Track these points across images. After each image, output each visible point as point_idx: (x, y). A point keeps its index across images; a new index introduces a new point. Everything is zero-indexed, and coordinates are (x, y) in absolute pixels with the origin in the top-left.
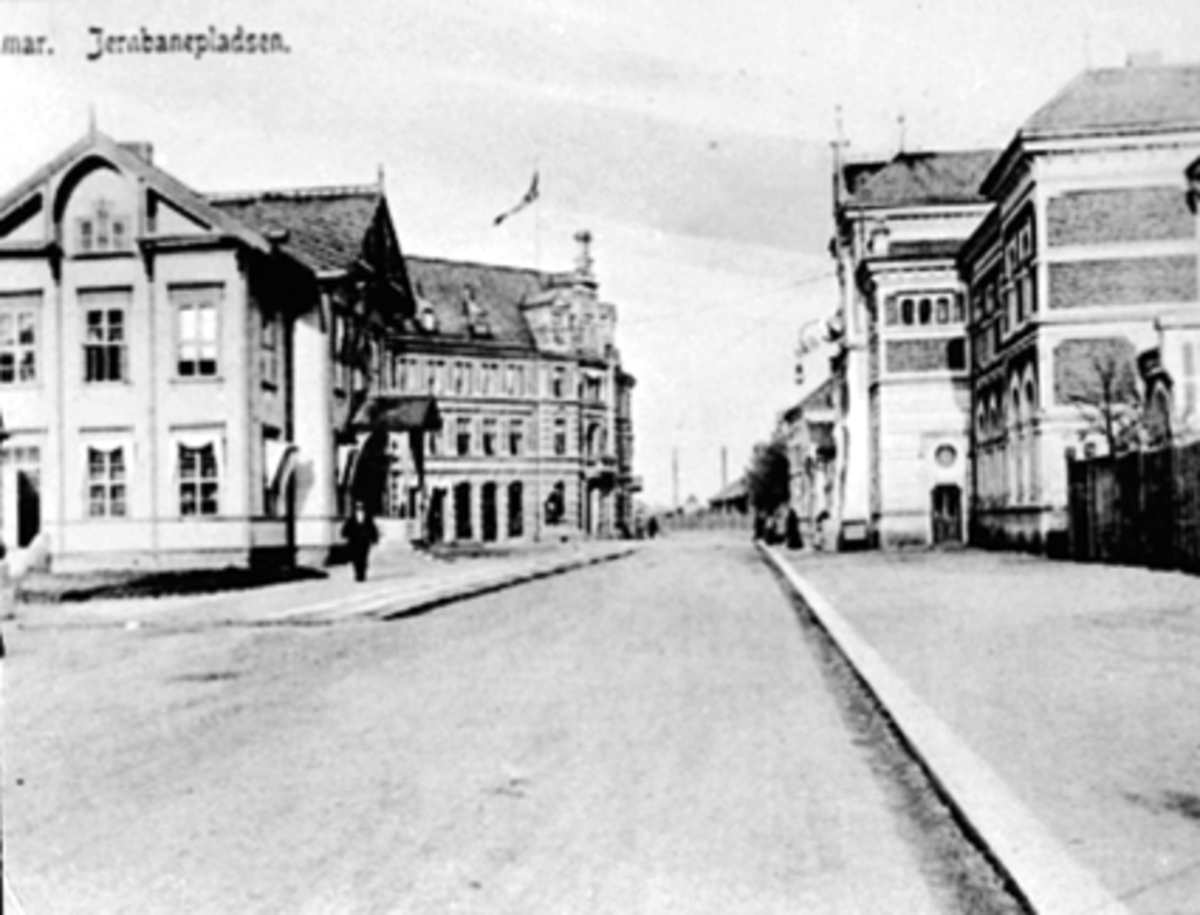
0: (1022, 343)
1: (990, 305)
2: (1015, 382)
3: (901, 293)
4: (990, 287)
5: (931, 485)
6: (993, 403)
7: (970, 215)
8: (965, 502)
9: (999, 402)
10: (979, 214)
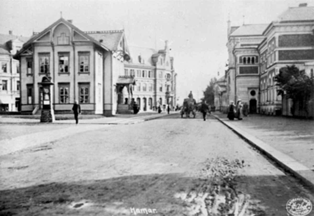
0: (272, 68)
1: (264, 59)
2: (270, 77)
3: (243, 56)
4: (264, 55)
5: (250, 99)
6: (265, 81)
7: (260, 39)
8: (257, 103)
9: (266, 81)
10: (262, 38)
